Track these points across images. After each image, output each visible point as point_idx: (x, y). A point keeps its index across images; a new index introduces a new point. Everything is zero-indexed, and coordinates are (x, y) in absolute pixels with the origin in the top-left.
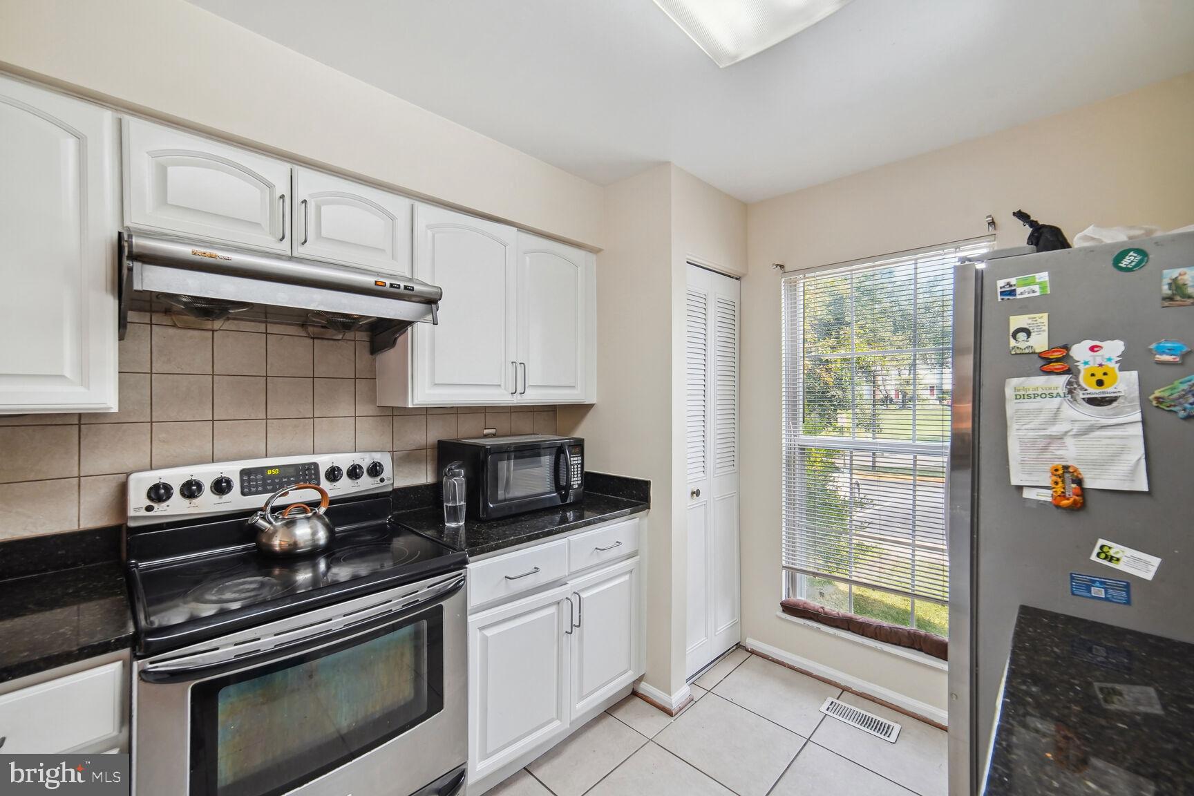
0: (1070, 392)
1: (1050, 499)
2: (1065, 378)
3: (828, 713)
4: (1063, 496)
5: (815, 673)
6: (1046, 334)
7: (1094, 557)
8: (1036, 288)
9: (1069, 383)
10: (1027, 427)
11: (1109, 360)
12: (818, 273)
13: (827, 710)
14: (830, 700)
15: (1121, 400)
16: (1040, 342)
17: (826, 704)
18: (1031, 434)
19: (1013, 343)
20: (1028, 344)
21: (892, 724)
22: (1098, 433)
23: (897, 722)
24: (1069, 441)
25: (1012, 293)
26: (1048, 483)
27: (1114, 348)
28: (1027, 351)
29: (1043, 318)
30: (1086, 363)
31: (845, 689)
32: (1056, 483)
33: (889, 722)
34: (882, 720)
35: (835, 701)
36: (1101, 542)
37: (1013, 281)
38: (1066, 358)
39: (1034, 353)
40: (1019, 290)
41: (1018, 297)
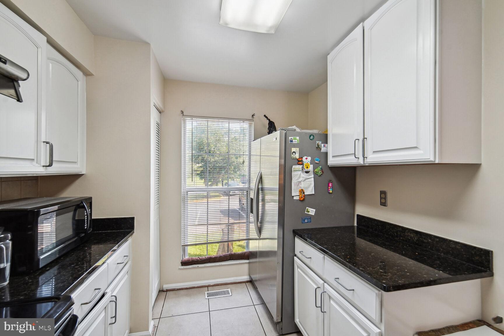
0: (302, 170)
1: (298, 199)
2: (302, 166)
3: (209, 298)
4: (302, 198)
5: (196, 286)
6: (298, 154)
7: (306, 212)
8: (297, 141)
9: (302, 167)
10: (295, 179)
11: (309, 162)
12: (198, 119)
13: (208, 297)
14: (206, 293)
15: (310, 172)
16: (297, 156)
17: (206, 295)
18: (296, 181)
19: (292, 156)
20: (295, 156)
21: (228, 289)
22: (307, 180)
23: (228, 288)
24: (302, 182)
25: (292, 141)
26: (298, 194)
27: (309, 158)
28: (295, 158)
29: (298, 149)
30: (305, 162)
31: (208, 286)
32: (300, 194)
33: (226, 290)
34: (224, 290)
35: (208, 292)
36: (307, 208)
37: (292, 138)
38: (302, 161)
39: (296, 159)
40: (293, 141)
41: (293, 143)
